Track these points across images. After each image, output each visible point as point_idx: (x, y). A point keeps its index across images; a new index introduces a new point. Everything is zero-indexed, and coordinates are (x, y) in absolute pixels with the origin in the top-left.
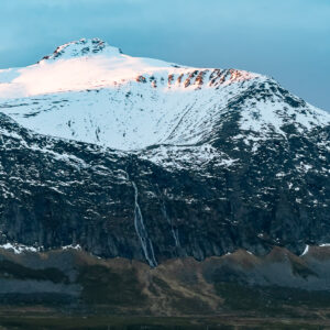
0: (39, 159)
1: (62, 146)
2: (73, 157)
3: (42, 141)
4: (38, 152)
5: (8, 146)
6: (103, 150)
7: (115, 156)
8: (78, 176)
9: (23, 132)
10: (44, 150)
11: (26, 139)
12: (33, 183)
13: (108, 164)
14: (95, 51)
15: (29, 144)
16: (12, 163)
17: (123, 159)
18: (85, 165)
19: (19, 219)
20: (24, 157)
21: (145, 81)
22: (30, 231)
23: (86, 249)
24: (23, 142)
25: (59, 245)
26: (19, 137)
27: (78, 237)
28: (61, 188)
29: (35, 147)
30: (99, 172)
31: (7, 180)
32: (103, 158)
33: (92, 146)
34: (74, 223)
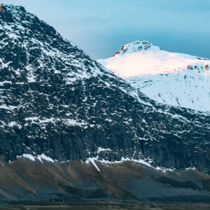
0: (164, 118)
1: (173, 110)
2: (181, 116)
3: (163, 108)
4: (162, 114)
5: (147, 110)
6: (196, 112)
7: (203, 116)
8: (186, 128)
9: (152, 102)
10: (166, 113)
11: (155, 107)
12: (164, 132)
13: (200, 120)
14: (146, 49)
15: (157, 109)
16: (151, 120)
17: (207, 117)
18: (188, 121)
19: (161, 152)
20: (156, 117)
21: (192, 69)
22: (167, 159)
23: (199, 170)
24: (154, 108)
25: (184, 168)
26: (151, 105)
27: (193, 163)
28: (179, 134)
29: (160, 111)
30: (197, 125)
31: (150, 130)
32: (197, 117)
33: (190, 110)
34: (189, 155)
